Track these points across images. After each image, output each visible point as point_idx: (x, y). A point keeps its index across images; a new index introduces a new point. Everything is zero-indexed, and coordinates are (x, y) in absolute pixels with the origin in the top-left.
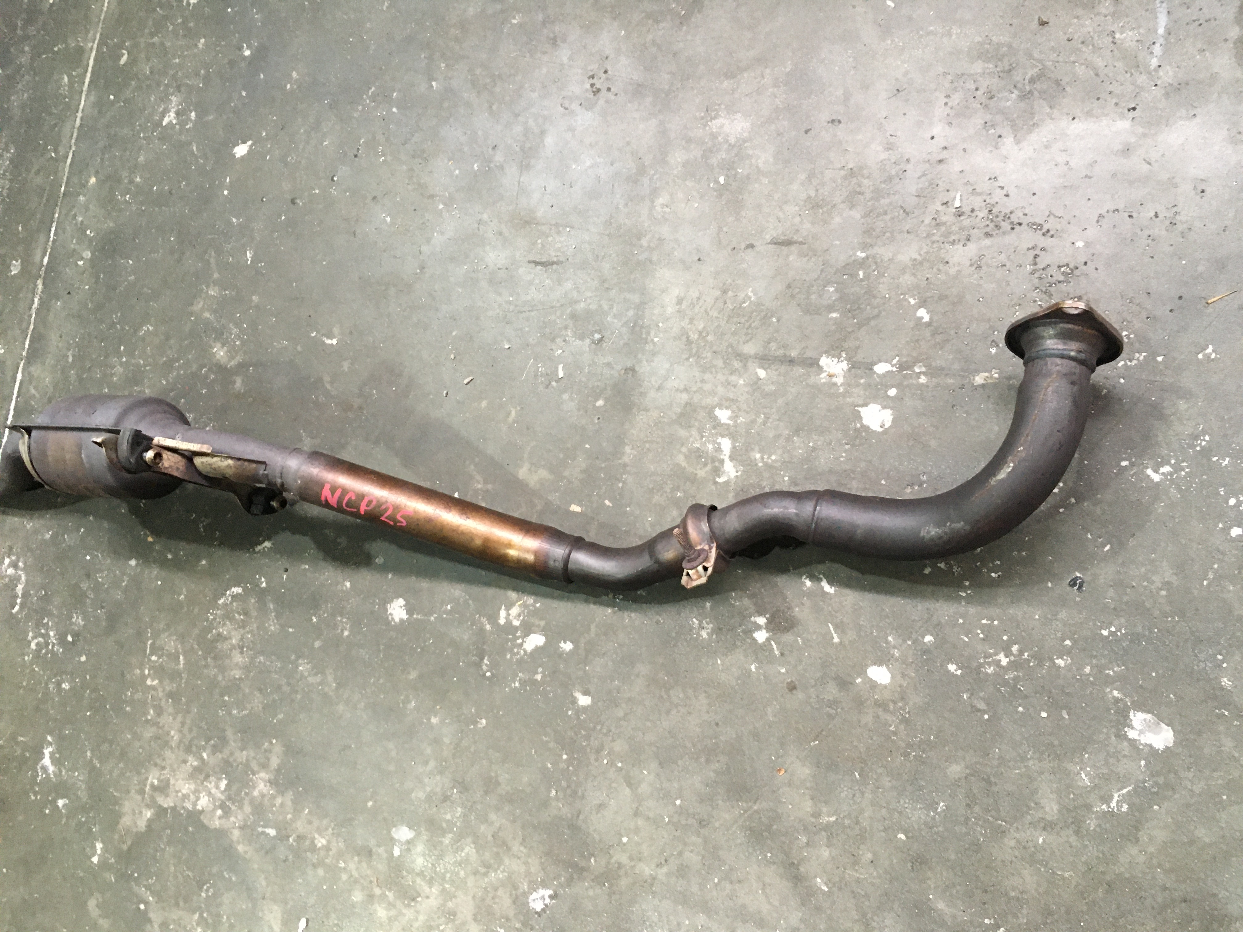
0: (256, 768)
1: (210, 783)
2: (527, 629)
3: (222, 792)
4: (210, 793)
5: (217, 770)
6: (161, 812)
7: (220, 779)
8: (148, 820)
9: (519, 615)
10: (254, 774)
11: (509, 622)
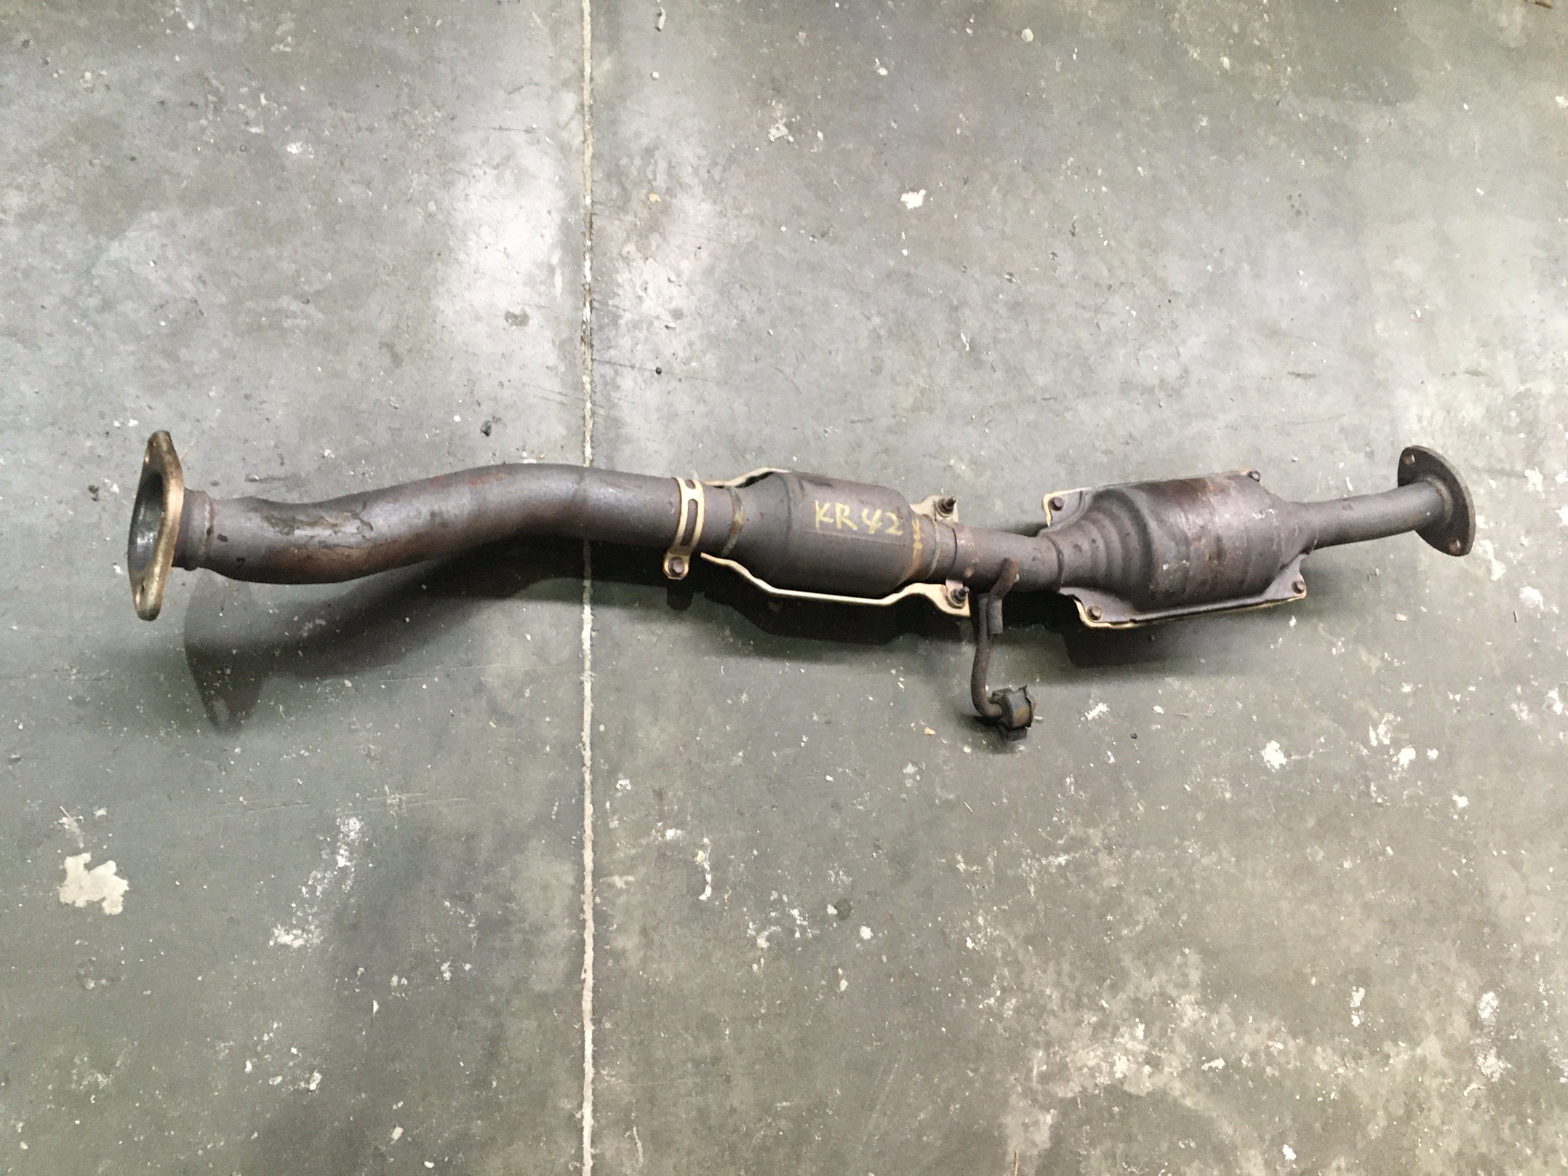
0: (1174, 993)
1: (1123, 1037)
2: (1398, 744)
3: (1142, 1042)
4: (1126, 1050)
5: (1126, 1015)
6: (1067, 1107)
7: (1133, 1026)
8: (1051, 1126)
9: (1386, 733)
10: (1174, 1002)
11: (1380, 742)
